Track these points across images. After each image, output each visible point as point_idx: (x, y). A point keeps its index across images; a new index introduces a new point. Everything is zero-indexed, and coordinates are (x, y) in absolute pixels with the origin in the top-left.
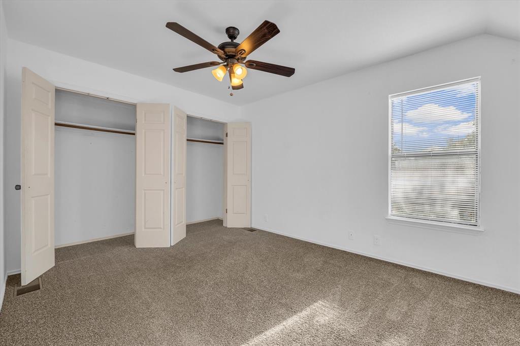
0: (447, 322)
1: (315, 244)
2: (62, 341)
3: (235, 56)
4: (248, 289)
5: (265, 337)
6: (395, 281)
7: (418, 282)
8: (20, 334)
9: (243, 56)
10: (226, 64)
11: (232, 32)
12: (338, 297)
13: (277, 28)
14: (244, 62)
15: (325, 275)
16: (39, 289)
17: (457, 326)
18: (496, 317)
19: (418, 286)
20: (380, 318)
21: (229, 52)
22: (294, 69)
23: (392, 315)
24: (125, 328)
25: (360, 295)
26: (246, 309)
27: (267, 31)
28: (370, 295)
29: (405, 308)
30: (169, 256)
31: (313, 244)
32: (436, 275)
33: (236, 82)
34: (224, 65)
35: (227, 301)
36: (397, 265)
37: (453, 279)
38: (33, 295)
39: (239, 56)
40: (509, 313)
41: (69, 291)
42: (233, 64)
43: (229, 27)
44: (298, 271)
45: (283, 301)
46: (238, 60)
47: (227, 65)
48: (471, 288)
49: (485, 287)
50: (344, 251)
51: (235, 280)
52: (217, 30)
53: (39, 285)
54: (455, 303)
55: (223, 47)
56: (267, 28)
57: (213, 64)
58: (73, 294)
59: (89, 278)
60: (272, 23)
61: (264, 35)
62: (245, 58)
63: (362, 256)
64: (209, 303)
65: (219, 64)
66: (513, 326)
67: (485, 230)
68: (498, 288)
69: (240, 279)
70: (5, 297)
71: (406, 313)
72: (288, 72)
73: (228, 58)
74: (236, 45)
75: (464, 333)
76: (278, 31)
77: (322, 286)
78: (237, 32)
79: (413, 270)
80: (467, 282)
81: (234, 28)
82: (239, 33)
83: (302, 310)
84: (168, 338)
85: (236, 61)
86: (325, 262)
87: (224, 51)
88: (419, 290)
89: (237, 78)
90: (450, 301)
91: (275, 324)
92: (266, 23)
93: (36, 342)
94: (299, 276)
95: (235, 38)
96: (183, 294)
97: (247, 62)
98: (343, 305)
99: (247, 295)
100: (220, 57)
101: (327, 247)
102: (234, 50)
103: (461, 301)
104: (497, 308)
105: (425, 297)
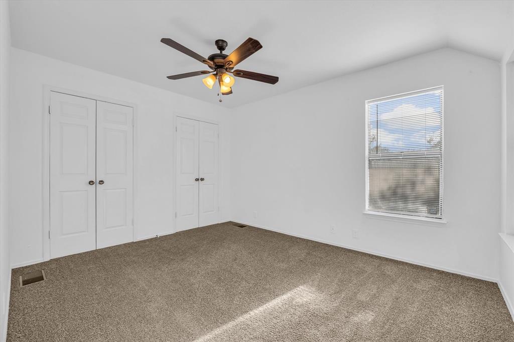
0: (409, 301)
1: (300, 238)
2: (69, 322)
3: (224, 66)
4: (236, 277)
5: (249, 315)
6: (369, 269)
7: (389, 270)
8: (30, 317)
9: (231, 66)
10: (215, 73)
11: (221, 45)
12: (316, 283)
13: (260, 44)
14: (232, 71)
15: (307, 265)
16: (43, 279)
17: (416, 304)
18: (451, 297)
19: (389, 273)
20: (351, 299)
21: (218, 63)
22: (278, 78)
23: (362, 297)
24: (125, 310)
25: (336, 281)
26: (234, 294)
27: (251, 46)
28: (345, 281)
29: (375, 291)
30: (164, 250)
31: (298, 238)
32: (406, 264)
33: (225, 89)
34: (214, 74)
35: (217, 288)
36: (373, 255)
37: (421, 266)
38: (38, 285)
39: (227, 66)
40: (463, 294)
41: (71, 281)
42: (222, 73)
43: (219, 40)
44: (283, 261)
45: (268, 286)
46: (226, 69)
47: (217, 74)
48: (435, 274)
49: (447, 272)
50: (326, 244)
51: (224, 270)
52: (208, 42)
53: (42, 276)
54: (419, 287)
55: (212, 58)
56: (252, 44)
57: (204, 72)
58: (75, 284)
59: (89, 270)
60: (255, 40)
61: (249, 50)
62: (233, 68)
63: (342, 248)
64: (201, 289)
65: (209, 72)
66: (464, 304)
67: (448, 222)
68: (458, 273)
69: (229, 269)
70: (11, 286)
71: (375, 295)
72: (273, 80)
73: (217, 68)
74: (225, 57)
75: (421, 310)
76: (261, 47)
77: (303, 273)
78: (225, 44)
79: (387, 259)
80: (432, 269)
81: (223, 41)
82: (227, 45)
83: (283, 294)
84: (164, 317)
85: (225, 71)
86: (308, 254)
87: (214, 62)
88: (389, 276)
89: (226, 86)
90: (415, 285)
91: (259, 305)
92: (250, 39)
93: (45, 323)
94: (284, 266)
95: (224, 49)
96: (176, 282)
97: (234, 71)
98: (320, 289)
99: (235, 282)
100: (210, 67)
101: (311, 241)
102: (222, 60)
103: (424, 285)
104: (454, 290)
105: (394, 282)
